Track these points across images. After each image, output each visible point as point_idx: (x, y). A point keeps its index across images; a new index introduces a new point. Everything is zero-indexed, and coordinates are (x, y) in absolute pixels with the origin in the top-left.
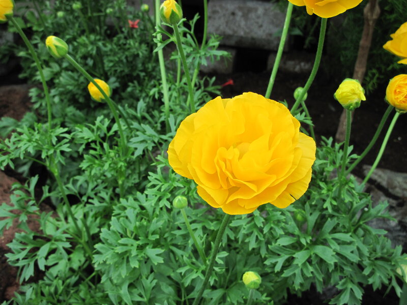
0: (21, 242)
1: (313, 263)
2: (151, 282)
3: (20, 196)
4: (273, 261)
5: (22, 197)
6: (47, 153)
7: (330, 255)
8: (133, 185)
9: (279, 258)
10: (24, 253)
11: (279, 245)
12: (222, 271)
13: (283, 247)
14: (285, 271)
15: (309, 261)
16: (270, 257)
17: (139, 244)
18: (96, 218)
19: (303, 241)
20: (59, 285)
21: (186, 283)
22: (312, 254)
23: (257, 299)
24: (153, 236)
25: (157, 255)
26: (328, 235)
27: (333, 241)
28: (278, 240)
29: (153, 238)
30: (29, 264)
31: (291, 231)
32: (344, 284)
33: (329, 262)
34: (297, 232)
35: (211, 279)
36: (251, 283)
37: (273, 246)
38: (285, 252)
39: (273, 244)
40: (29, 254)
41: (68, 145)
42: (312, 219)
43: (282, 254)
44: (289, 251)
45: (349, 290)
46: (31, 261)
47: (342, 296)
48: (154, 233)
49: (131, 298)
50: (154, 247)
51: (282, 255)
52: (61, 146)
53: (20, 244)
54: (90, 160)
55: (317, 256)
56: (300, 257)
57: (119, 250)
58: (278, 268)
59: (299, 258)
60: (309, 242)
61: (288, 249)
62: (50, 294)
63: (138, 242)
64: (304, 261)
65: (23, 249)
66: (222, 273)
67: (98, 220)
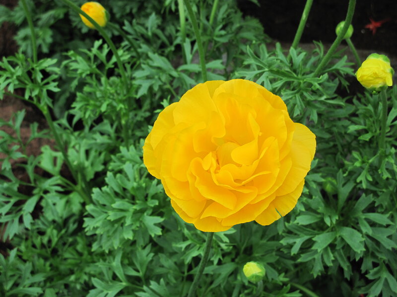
0: (3, 194)
1: (338, 248)
2: (147, 255)
3: (3, 137)
4: (291, 241)
5: (5, 139)
6: (31, 93)
7: (358, 241)
8: (142, 119)
9: (297, 238)
10: (7, 208)
11: (298, 223)
12: (228, 249)
13: (302, 227)
14: (302, 255)
15: (332, 246)
16: (287, 236)
17: (136, 210)
18: (100, 154)
19: (328, 221)
20: (53, 235)
21: (187, 259)
22: (338, 236)
23: (272, 279)
24: (153, 201)
25: (155, 225)
26: (361, 213)
27: (366, 223)
28: (298, 218)
29: (152, 203)
30: (13, 221)
31: (313, 206)
32: (376, 273)
33: (356, 250)
34: (321, 209)
35: (215, 258)
36: (253, 276)
37: (290, 224)
38: (305, 232)
39: (291, 222)
40: (14, 208)
41: (56, 84)
42: (345, 192)
43: (302, 234)
44: (309, 231)
45: (383, 281)
46: (15, 217)
47: (373, 287)
48: (153, 197)
49: (124, 271)
50: (152, 214)
51: (300, 236)
52: (48, 83)
53: (3, 196)
54: (84, 99)
55: (342, 240)
56: (322, 241)
57: (112, 216)
58: (295, 251)
59: (319, 241)
60: (334, 222)
61: (308, 229)
62: (43, 246)
63: (135, 207)
64: (325, 246)
65: (7, 202)
66: (228, 251)
67: (102, 156)
